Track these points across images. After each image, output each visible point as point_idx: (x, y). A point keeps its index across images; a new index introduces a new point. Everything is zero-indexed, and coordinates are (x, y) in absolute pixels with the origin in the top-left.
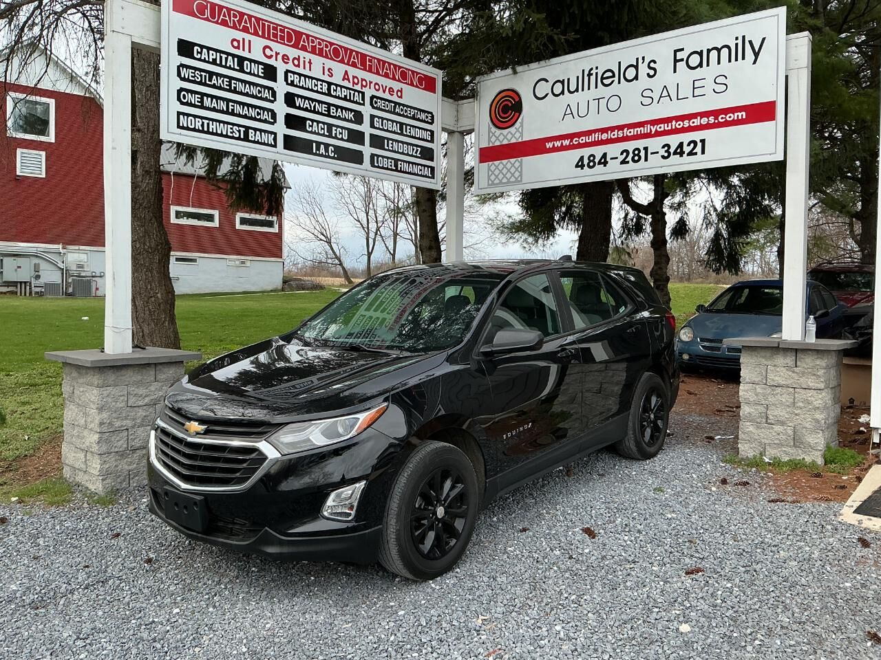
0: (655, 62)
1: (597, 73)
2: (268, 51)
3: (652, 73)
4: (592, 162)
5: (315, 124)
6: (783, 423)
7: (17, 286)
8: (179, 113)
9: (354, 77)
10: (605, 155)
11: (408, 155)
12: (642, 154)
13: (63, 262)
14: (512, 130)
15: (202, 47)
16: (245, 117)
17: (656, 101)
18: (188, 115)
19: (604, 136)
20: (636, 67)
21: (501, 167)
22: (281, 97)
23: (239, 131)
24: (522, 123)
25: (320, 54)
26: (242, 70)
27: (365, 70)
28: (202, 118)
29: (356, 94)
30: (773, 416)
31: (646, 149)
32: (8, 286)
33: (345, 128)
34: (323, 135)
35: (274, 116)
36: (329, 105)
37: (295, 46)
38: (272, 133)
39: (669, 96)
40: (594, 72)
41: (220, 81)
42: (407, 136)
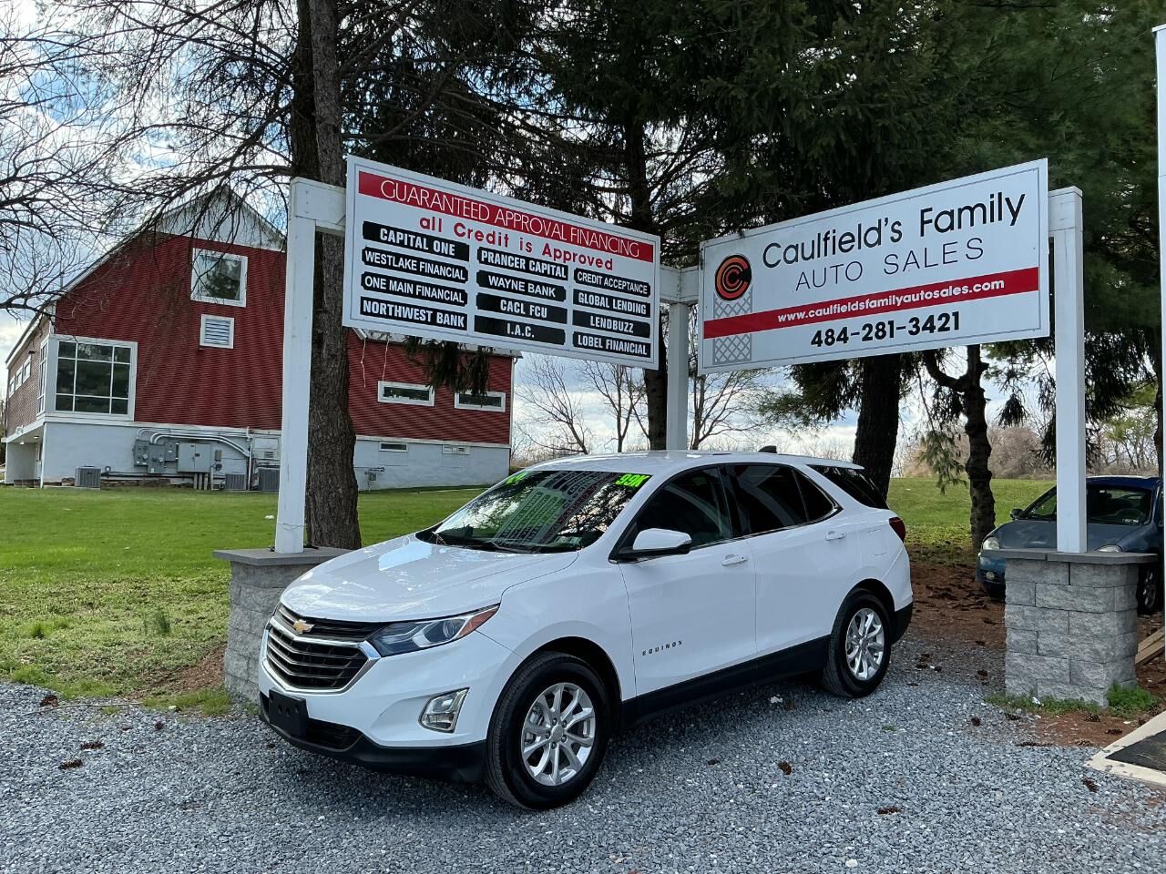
0: (900, 224)
1: (834, 237)
2: (459, 228)
3: (896, 236)
4: (830, 338)
5: (510, 303)
6: (1054, 654)
7: (193, 478)
8: (363, 299)
9: (555, 251)
10: (844, 331)
11: (618, 331)
12: (887, 329)
13: (249, 449)
14: (741, 300)
15: (389, 228)
16: (433, 299)
17: (901, 268)
18: (372, 300)
19: (844, 309)
20: (879, 230)
21: (728, 343)
22: (472, 276)
23: (427, 315)
24: (751, 293)
25: (518, 228)
26: (431, 251)
27: (568, 241)
28: (387, 302)
29: (558, 268)
30: (1045, 645)
31: (891, 323)
32: (183, 477)
33: (544, 306)
34: (520, 314)
35: (465, 297)
36: (527, 282)
37: (490, 222)
38: (461, 315)
39: (916, 262)
40: (831, 236)
41: (407, 264)
42: (617, 311)
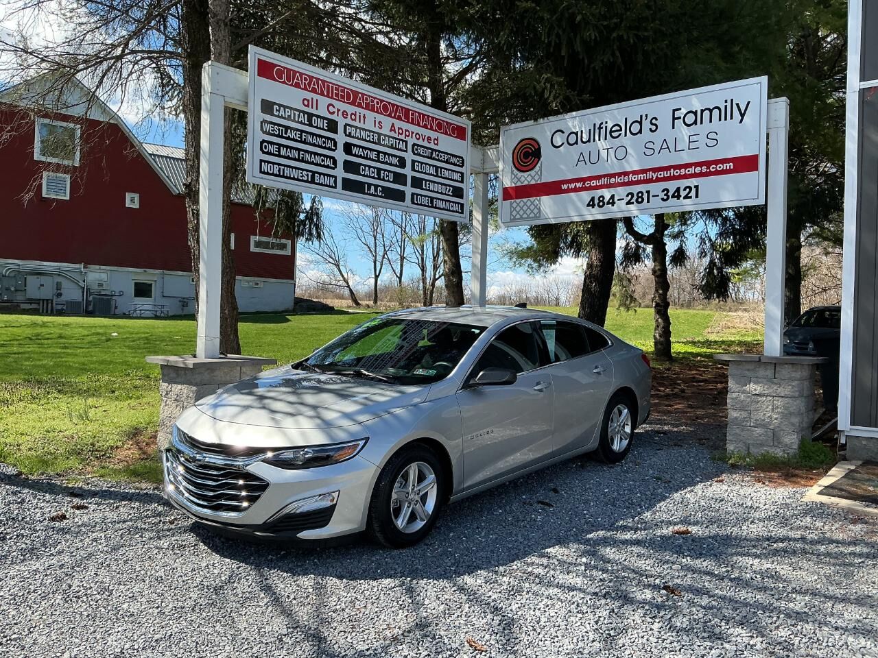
0: (656, 119)
2: (331, 108)
3: (654, 128)
4: (601, 203)
5: (367, 168)
6: (762, 426)
7: (39, 304)
8: (261, 161)
9: (399, 128)
10: (613, 197)
11: (441, 193)
12: (645, 196)
13: (84, 281)
14: (532, 173)
15: (280, 106)
16: (312, 163)
17: (657, 152)
18: (269, 162)
19: (612, 181)
20: (640, 123)
21: (522, 204)
22: (340, 147)
24: (541, 167)
25: (373, 110)
26: (310, 125)
27: (408, 122)
28: (279, 164)
29: (401, 142)
30: (756, 420)
31: (648, 192)
32: (31, 303)
33: (391, 172)
34: (373, 178)
35: (335, 162)
36: (379, 152)
37: (353, 104)
38: (333, 176)
39: (668, 148)
40: (603, 126)
41: (293, 134)
42: (441, 177)
